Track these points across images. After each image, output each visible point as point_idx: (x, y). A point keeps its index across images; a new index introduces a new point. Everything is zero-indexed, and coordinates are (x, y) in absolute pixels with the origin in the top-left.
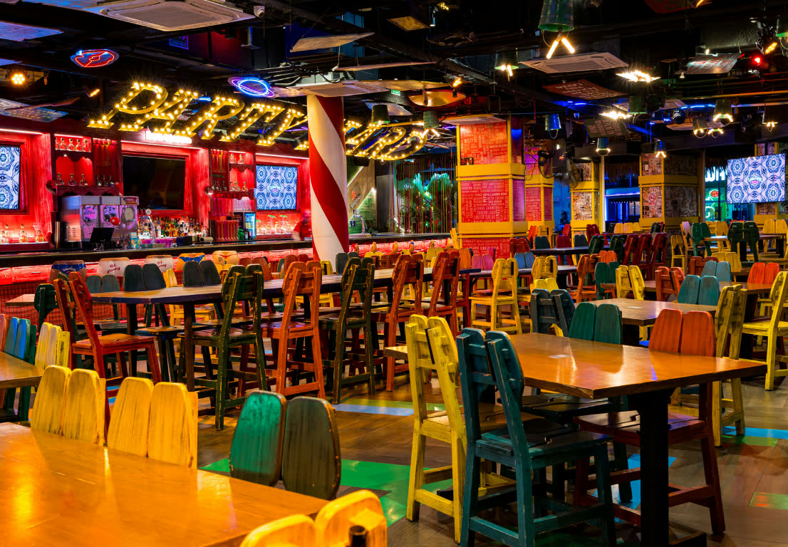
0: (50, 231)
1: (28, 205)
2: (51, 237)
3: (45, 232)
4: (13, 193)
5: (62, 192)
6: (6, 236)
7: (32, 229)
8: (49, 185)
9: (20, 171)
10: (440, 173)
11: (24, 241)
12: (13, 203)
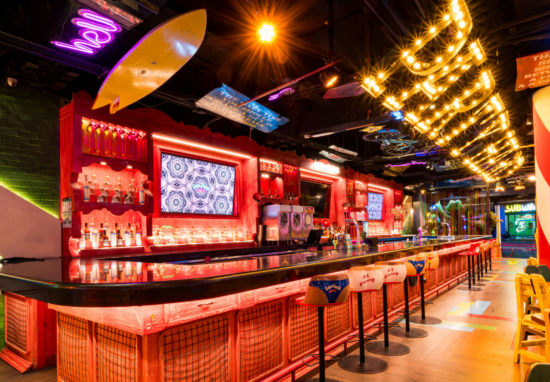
0: (254, 232)
1: (240, 211)
2: (255, 237)
3: (251, 233)
4: (229, 202)
5: (264, 203)
6: (224, 235)
7: (242, 230)
8: (255, 197)
9: (234, 186)
10: (455, 200)
11: (237, 240)
12: (229, 210)
